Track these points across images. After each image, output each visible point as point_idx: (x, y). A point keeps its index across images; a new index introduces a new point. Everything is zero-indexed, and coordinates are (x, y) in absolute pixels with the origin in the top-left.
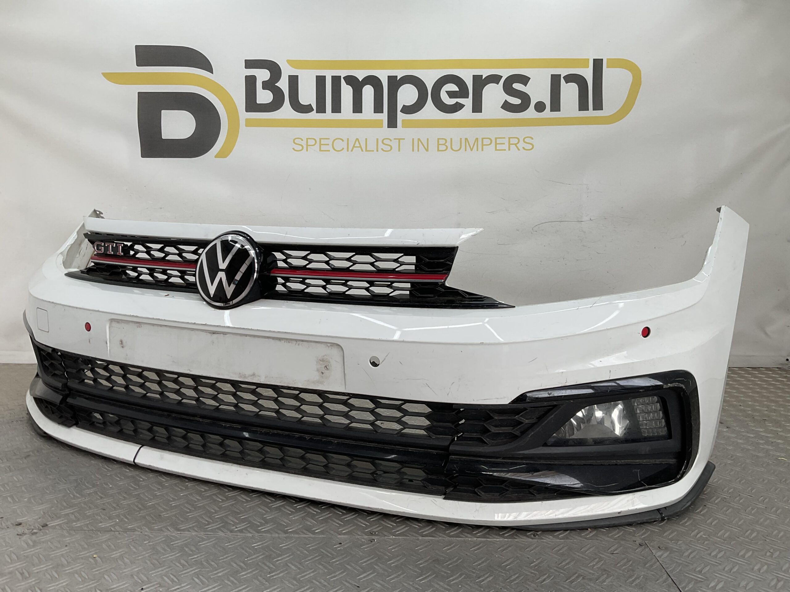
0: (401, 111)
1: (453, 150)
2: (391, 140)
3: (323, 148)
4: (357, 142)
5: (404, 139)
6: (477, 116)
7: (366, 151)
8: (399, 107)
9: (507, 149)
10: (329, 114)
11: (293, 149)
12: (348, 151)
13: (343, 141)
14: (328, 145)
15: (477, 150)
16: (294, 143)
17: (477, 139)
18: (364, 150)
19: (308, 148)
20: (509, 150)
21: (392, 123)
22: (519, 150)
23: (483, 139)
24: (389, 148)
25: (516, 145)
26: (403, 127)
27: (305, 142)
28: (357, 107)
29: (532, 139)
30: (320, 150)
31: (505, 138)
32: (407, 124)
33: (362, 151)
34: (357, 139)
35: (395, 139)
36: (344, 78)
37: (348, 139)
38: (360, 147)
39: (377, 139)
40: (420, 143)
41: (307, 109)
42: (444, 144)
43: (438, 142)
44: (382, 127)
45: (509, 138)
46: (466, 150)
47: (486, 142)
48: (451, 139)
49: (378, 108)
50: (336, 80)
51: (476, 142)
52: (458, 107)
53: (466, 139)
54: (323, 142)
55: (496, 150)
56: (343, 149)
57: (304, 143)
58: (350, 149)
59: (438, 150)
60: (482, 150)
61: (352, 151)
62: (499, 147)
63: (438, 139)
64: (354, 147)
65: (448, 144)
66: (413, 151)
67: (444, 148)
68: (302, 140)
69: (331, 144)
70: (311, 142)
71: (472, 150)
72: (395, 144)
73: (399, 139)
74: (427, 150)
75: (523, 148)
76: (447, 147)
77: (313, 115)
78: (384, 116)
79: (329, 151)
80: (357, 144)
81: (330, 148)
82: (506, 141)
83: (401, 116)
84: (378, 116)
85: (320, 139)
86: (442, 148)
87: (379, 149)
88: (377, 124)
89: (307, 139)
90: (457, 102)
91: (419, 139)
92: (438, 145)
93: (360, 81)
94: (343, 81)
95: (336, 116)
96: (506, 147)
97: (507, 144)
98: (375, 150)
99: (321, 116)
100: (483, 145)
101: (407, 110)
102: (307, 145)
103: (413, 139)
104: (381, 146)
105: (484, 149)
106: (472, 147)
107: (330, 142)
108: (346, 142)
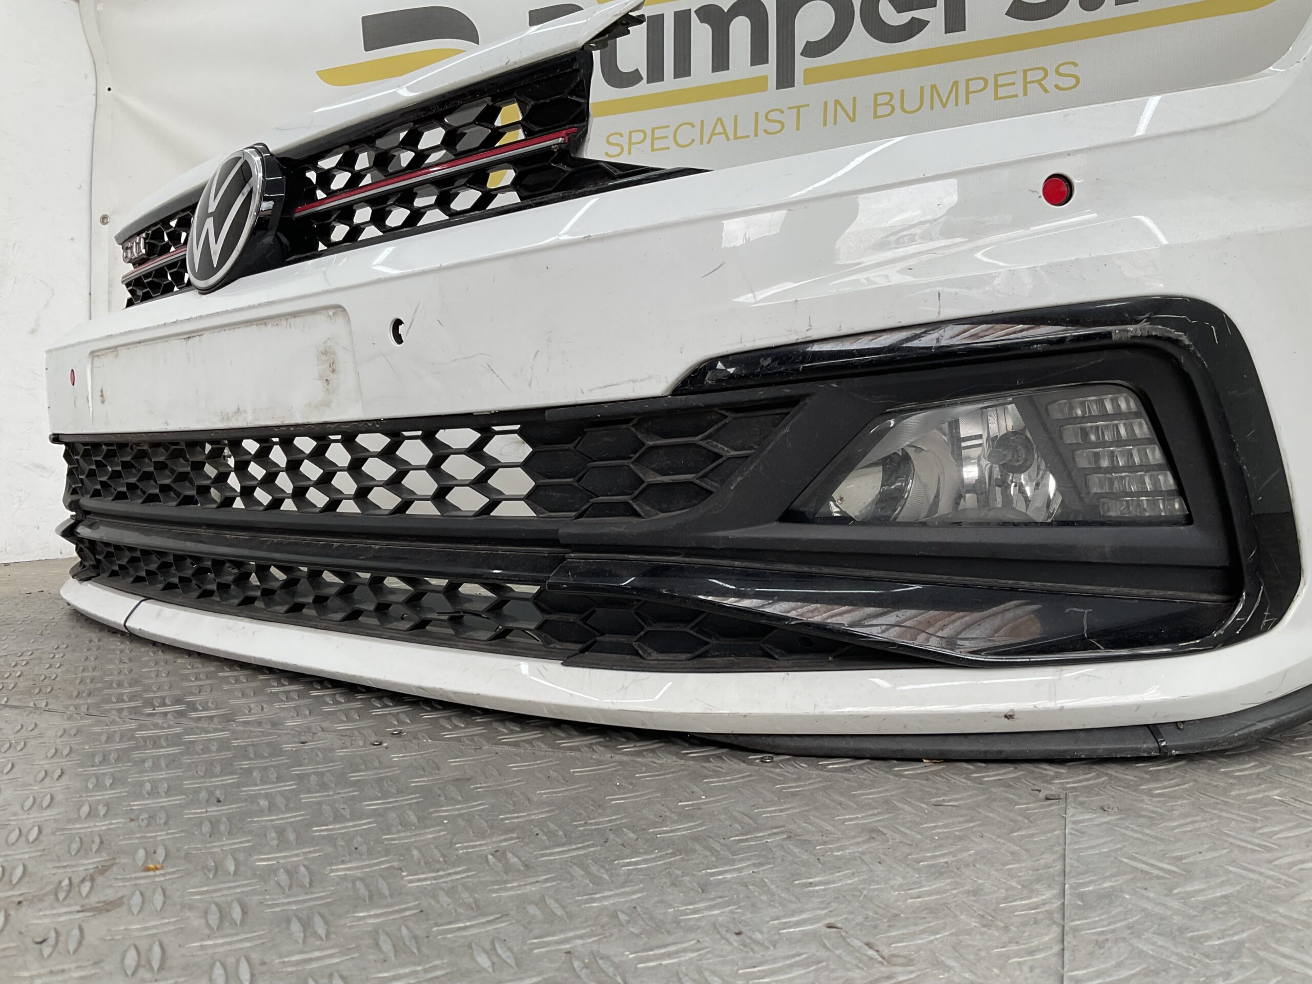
0: (802, 54)
1: (907, 112)
2: (782, 112)
3: (657, 143)
4: (719, 124)
5: (808, 105)
6: (957, 38)
7: (736, 138)
8: (799, 47)
9: (1020, 92)
10: (670, 82)
12: (701, 143)
13: (693, 126)
14: (667, 137)
15: (957, 104)
16: (608, 142)
17: (956, 83)
18: (731, 136)
19: (633, 149)
20: (1025, 94)
21: (785, 78)
22: (1046, 91)
23: (968, 81)
24: (778, 127)
25: (1039, 82)
26: (806, 82)
27: (627, 136)
28: (721, 61)
29: (1076, 65)
30: (653, 150)
31: (1015, 72)
32: (812, 77)
33: (728, 139)
34: (719, 119)
35: (789, 108)
36: (696, 12)
37: (702, 122)
38: (725, 132)
39: (757, 114)
40: (838, 107)
41: (633, 78)
42: (887, 104)
43: (875, 101)
44: (765, 89)
45: (1025, 72)
46: (932, 108)
47: (975, 85)
48: (902, 91)
49: (759, 56)
50: (682, 18)
51: (954, 89)
52: (915, 27)
53: (934, 87)
54: (658, 133)
55: (997, 98)
56: (693, 140)
57: (624, 141)
58: (705, 140)
59: (876, 116)
60: (967, 102)
61: (709, 142)
62: (1002, 92)
63: (876, 96)
64: (713, 134)
65: (896, 102)
66: (825, 125)
67: (888, 109)
68: (621, 135)
69: (671, 137)
70: (638, 137)
71: (944, 106)
72: (789, 118)
73: (798, 108)
74: (853, 120)
75: (1057, 86)
76: (893, 108)
77: (643, 88)
78: (770, 69)
79: (668, 148)
80: (719, 129)
81: (670, 142)
82: (1018, 78)
83: (802, 64)
84: (761, 70)
85: (653, 130)
86: (885, 110)
87: (761, 132)
88: (755, 86)
89: (631, 132)
90: (913, 18)
91: (837, 102)
92: (876, 105)
93: (726, 11)
94: (694, 17)
95: (684, 82)
96: (1018, 89)
97: (1020, 84)
98: (752, 135)
99: (656, 87)
100: (968, 93)
101: (814, 49)
102: (630, 144)
103: (826, 104)
104: (763, 125)
105: (970, 101)
106: (944, 100)
107: (670, 132)
108: (698, 127)
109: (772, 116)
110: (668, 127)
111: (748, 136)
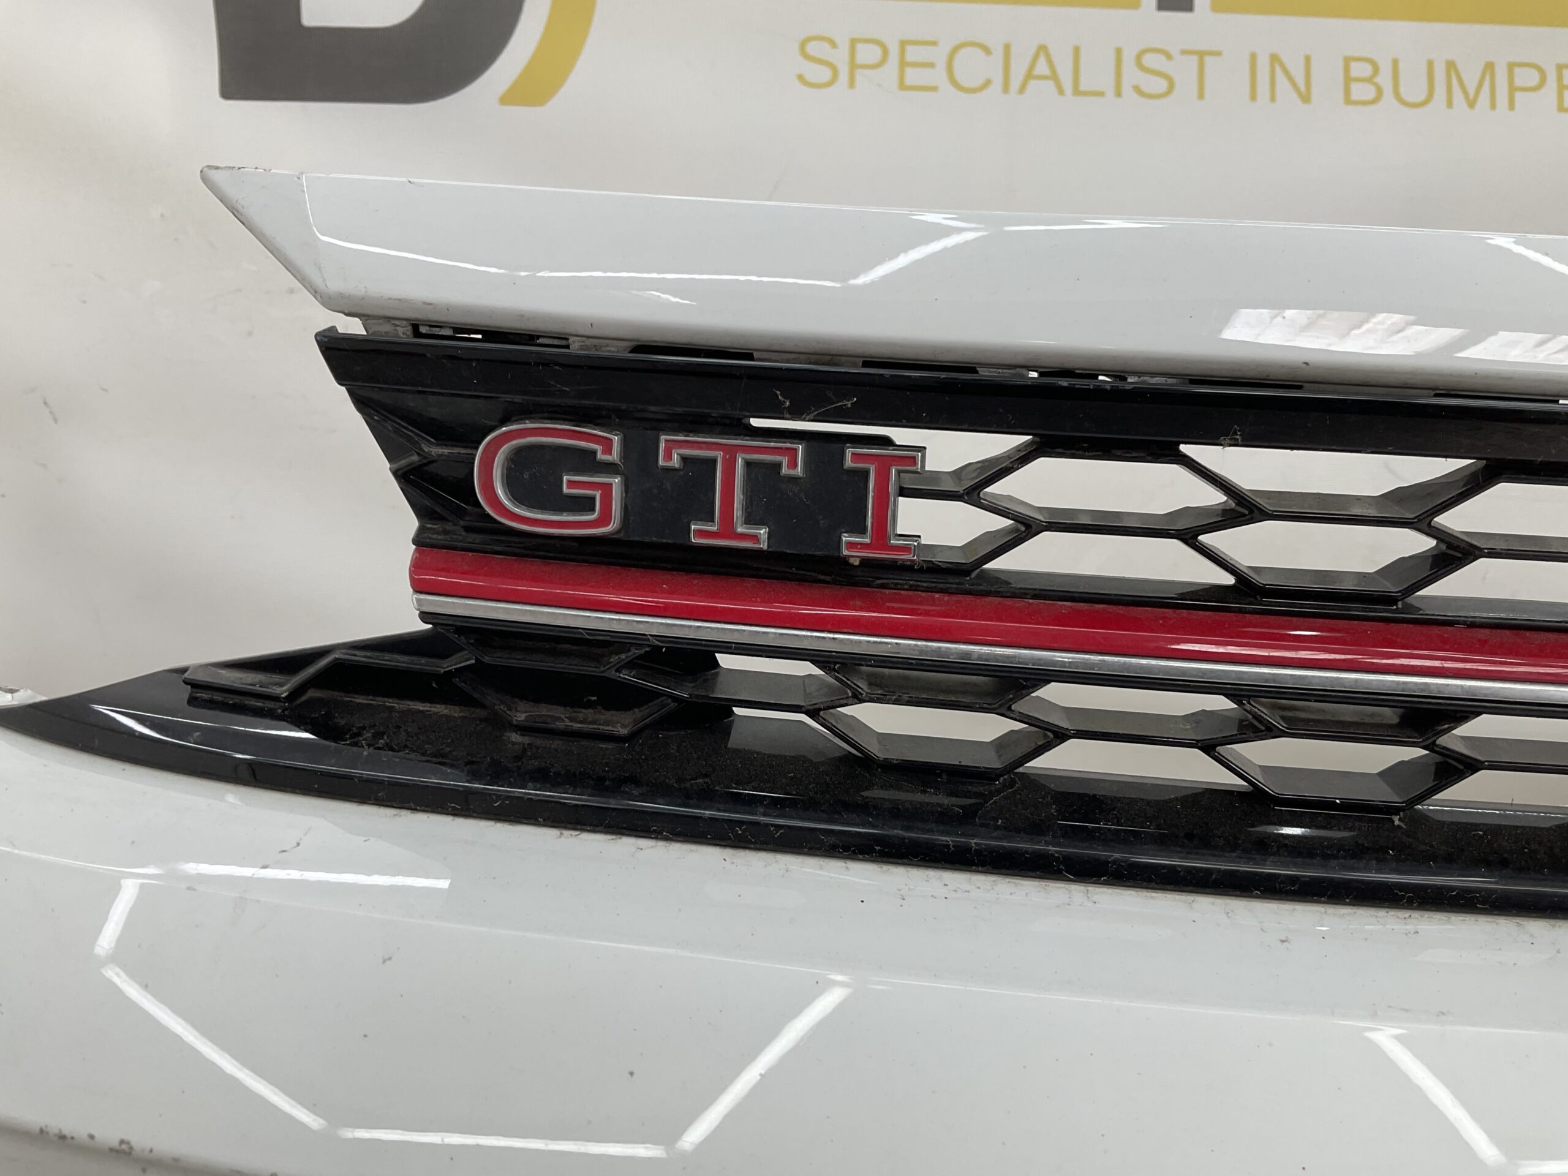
1: (1404, 103)
2: (1169, 57)
3: (913, 76)
4: (1042, 58)
5: (1218, 54)
7: (1077, 92)
11: (801, 78)
12: (1006, 89)
13: (987, 51)
14: (931, 65)
15: (1493, 106)
16: (804, 54)
17: (1490, 67)
18: (1068, 86)
19: (858, 76)
23: (1511, 66)
24: (1161, 85)
26: (1216, 7)
27: (844, 49)
30: (902, 86)
33: (1061, 92)
34: (1042, 49)
35: (1184, 52)
37: (1007, 48)
38: (1054, 76)
39: (1119, 52)
40: (1278, 69)
42: (1369, 80)
43: (1347, 70)
44: (1134, 5)
46: (1450, 104)
47: (1526, 77)
48: (1395, 63)
51: (1488, 77)
53: (1451, 66)
54: (913, 54)
55: (1562, 108)
56: (988, 83)
57: (840, 57)
58: (1015, 84)
59: (1348, 101)
60: (1512, 106)
61: (1022, 89)
63: (1348, 61)
64: (1029, 76)
65: (1384, 79)
66: (1253, 97)
67: (1369, 92)
68: (833, 44)
69: (941, 65)
70: (868, 54)
71: (1472, 104)
72: (1184, 71)
73: (1201, 55)
74: (1306, 98)
76: (1380, 91)
79: (934, 89)
80: (1042, 68)
81: (938, 76)
85: (903, 44)
86: (1362, 91)
87: (1127, 88)
89: (853, 42)
91: (1275, 59)
92: (1348, 80)
98: (1111, 92)
100: (1512, 89)
102: (853, 66)
103: (1253, 58)
104: (1131, 75)
105: (1517, 105)
106: (1472, 92)
107: (939, 55)
108: (998, 53)
109: (1149, 60)
110: (934, 43)
111: (1101, 94)
